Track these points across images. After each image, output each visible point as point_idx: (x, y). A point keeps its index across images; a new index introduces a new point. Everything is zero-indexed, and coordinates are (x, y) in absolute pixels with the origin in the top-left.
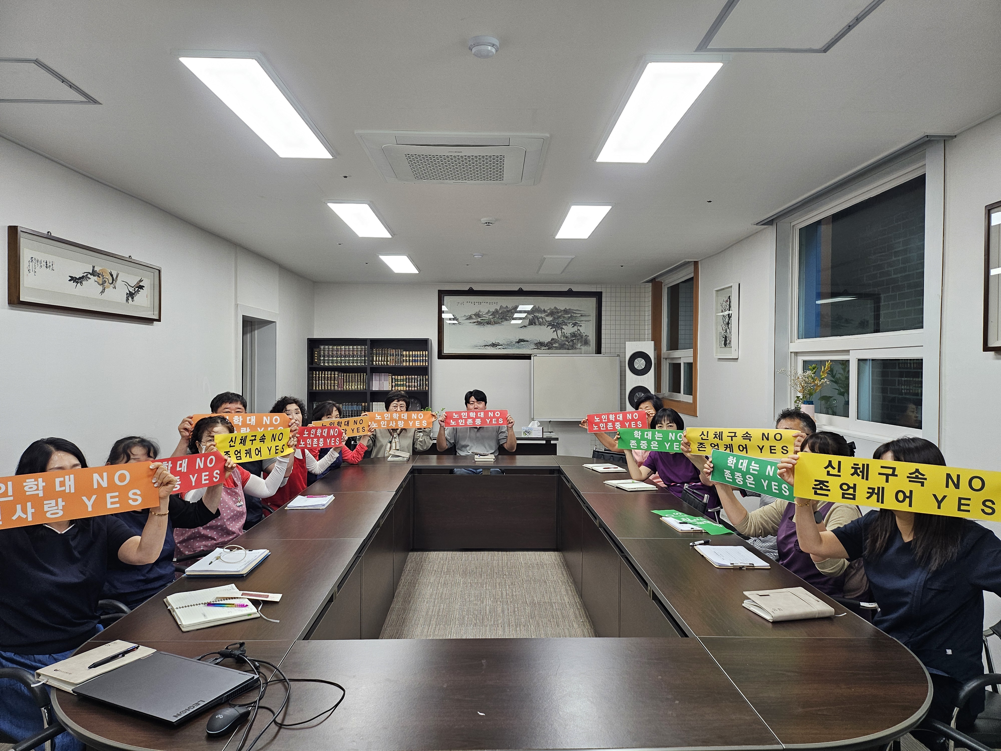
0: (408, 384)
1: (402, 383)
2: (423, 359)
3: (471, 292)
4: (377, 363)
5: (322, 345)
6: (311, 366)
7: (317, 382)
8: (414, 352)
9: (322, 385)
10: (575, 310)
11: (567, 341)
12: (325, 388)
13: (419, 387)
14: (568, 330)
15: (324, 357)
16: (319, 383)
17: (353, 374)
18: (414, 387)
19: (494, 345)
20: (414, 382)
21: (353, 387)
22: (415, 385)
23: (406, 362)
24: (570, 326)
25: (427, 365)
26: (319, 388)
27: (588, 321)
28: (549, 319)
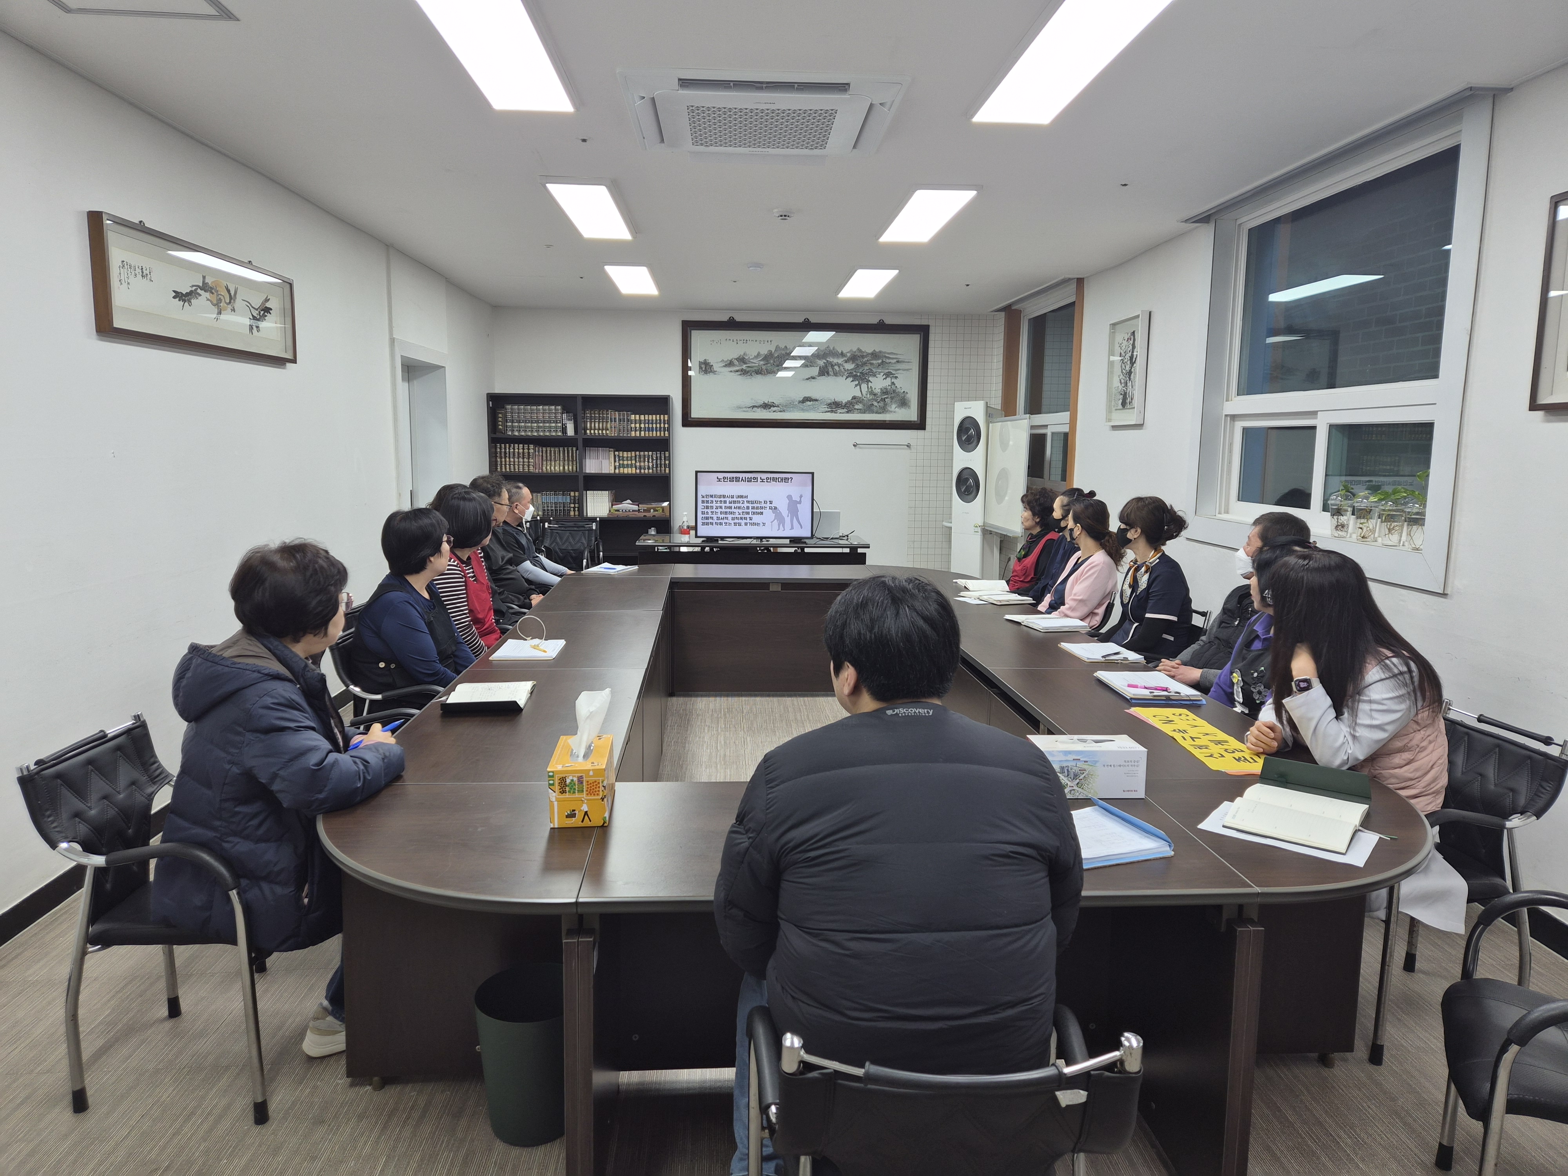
0: (638, 464)
1: (629, 462)
2: (660, 427)
3: (731, 325)
4: (592, 432)
5: (509, 404)
6: (494, 436)
7: (503, 460)
8: (646, 416)
9: (510, 465)
10: (888, 353)
11: (876, 401)
12: (515, 469)
13: (654, 469)
14: (879, 383)
15: (512, 422)
16: (505, 461)
17: (557, 449)
18: (649, 469)
19: (766, 406)
20: (648, 462)
21: (556, 468)
22: (648, 466)
23: (636, 431)
24: (881, 377)
25: (667, 435)
26: (506, 469)
27: (907, 370)
28: (850, 366)
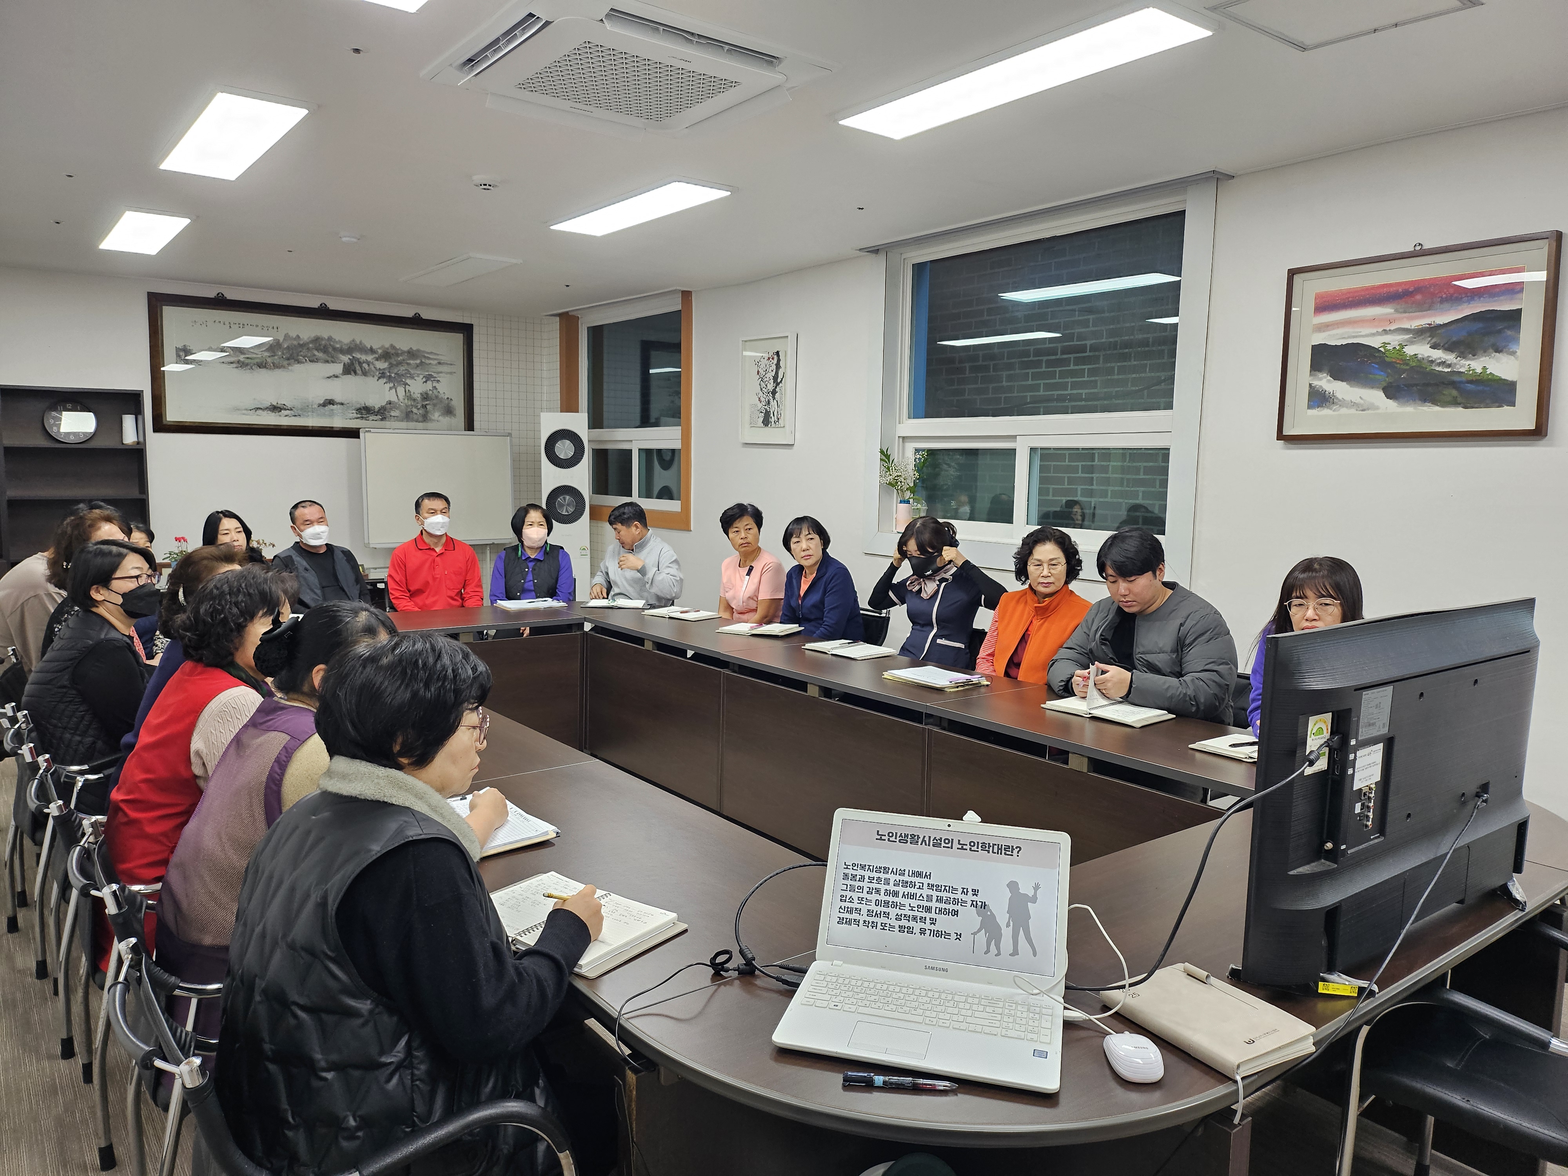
11: (416, 407)
24: (420, 380)
27: (451, 373)
28: (382, 365)
